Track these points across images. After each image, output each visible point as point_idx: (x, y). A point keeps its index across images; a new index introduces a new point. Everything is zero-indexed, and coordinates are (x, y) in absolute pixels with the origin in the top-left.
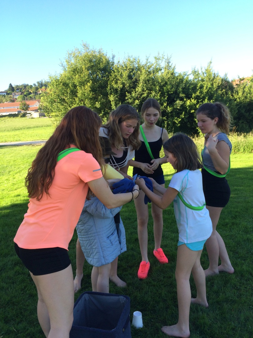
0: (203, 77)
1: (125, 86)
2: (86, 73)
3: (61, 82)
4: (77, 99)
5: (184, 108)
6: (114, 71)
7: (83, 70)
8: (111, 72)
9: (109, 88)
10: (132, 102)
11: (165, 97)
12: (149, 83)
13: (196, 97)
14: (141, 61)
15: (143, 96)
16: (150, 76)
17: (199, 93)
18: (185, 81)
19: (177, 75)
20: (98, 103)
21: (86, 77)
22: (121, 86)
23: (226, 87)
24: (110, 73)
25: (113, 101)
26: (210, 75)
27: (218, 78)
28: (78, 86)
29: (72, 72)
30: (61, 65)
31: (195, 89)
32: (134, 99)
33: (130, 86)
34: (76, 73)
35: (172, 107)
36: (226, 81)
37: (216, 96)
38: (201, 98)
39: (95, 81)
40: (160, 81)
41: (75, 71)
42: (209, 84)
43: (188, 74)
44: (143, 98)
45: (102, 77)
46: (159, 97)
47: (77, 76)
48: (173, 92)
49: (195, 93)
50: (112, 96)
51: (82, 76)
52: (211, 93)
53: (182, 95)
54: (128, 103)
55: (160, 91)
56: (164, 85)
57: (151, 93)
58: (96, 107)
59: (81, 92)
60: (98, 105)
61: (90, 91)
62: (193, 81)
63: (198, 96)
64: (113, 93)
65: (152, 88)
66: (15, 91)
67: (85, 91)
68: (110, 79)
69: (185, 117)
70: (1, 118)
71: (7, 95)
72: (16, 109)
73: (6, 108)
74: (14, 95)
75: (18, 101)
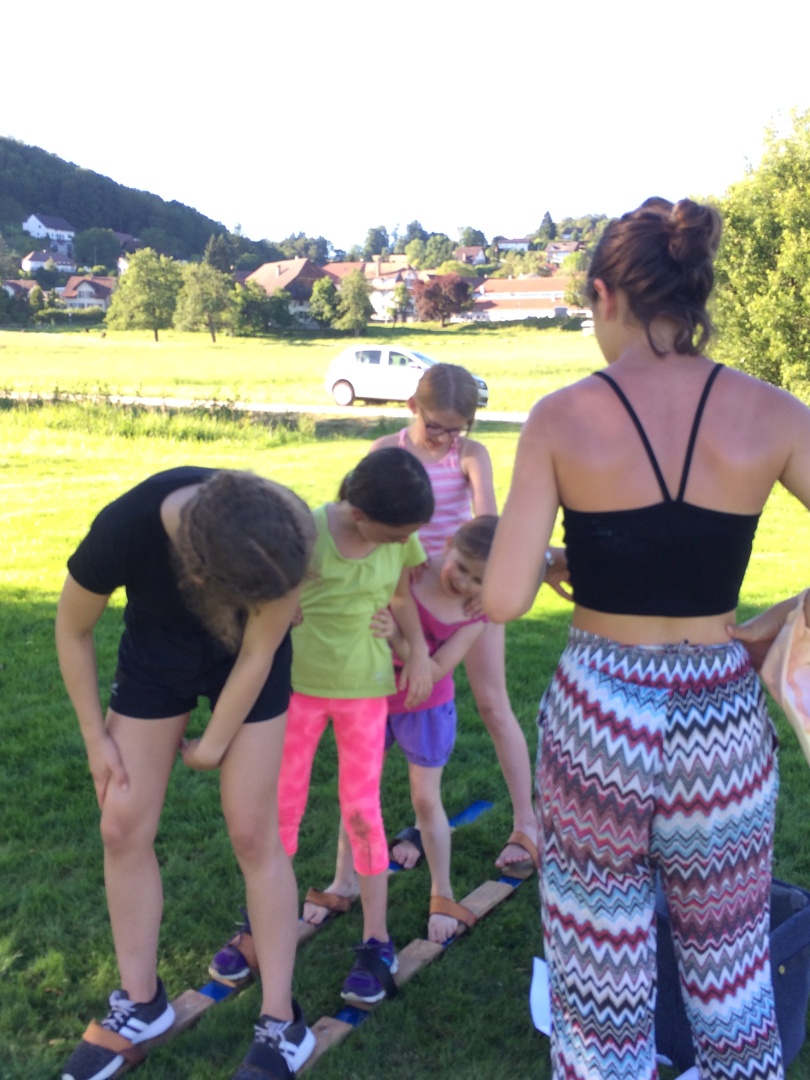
4: (774, 278)
28: (786, 227)
29: (774, 177)
41: (787, 172)
59: (793, 250)
66: (557, 239)
70: (500, 331)
71: (529, 249)
72: (553, 300)
73: (519, 296)
74: (552, 253)
75: (561, 274)
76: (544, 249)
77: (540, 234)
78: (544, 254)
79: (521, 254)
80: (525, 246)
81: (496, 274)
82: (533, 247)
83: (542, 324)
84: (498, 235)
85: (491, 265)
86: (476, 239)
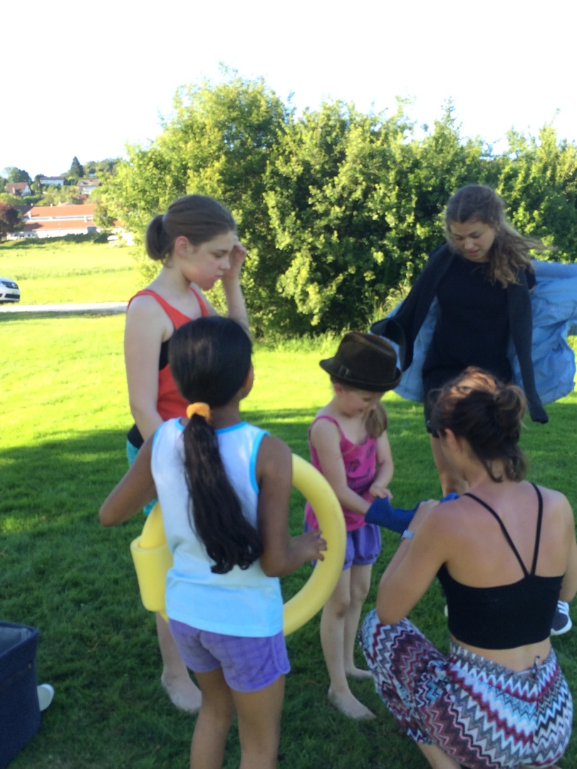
0: (532, 150)
1: (311, 169)
2: (215, 135)
3: (151, 159)
6: (283, 130)
9: (267, 174)
10: (323, 211)
11: (409, 201)
15: (354, 196)
20: (238, 211)
21: (215, 147)
22: (299, 169)
25: (274, 208)
26: (550, 144)
28: (190, 168)
29: (181, 133)
32: (330, 203)
33: (322, 170)
34: (191, 136)
41: (190, 130)
44: (353, 202)
46: (394, 200)
47: (191, 143)
48: (433, 187)
50: (273, 194)
51: (203, 144)
52: (537, 193)
55: (397, 183)
56: (411, 170)
57: (375, 189)
59: (196, 183)
61: (219, 181)
64: (277, 188)
65: (379, 176)
66: (85, 177)
67: (207, 182)
70: (47, 245)
71: (65, 184)
72: (86, 221)
73: (59, 219)
74: (82, 187)
75: (90, 202)
76: (76, 184)
77: (72, 174)
78: (77, 188)
79: (58, 188)
80: (61, 182)
81: (41, 203)
82: (68, 183)
83: (79, 239)
84: (39, 173)
85: (36, 196)
86: (22, 176)
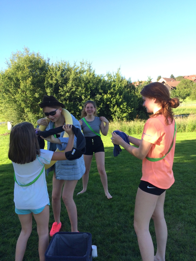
0: (115, 79)
1: (58, 82)
2: (27, 70)
3: (6, 76)
4: (19, 90)
5: (102, 100)
6: (49, 70)
7: (25, 68)
8: (48, 71)
9: (46, 83)
10: (63, 94)
11: (88, 92)
12: (77, 81)
13: (111, 93)
14: (70, 65)
15: (72, 90)
16: (78, 76)
17: (113, 90)
18: (103, 81)
19: (96, 76)
20: (37, 94)
21: (28, 74)
22: (55, 82)
23: (130, 87)
24: (46, 71)
25: (49, 93)
26: (119, 78)
27: (125, 81)
28: (20, 80)
29: (16, 69)
30: (6, 63)
31: (109, 87)
32: (65, 92)
33: (62, 82)
34: (19, 70)
35: (94, 99)
36: (130, 83)
37: (124, 93)
38: (114, 94)
39: (34, 77)
40: (85, 80)
41: (18, 68)
42: (119, 84)
43: (104, 76)
44: (72, 92)
45: (40, 74)
46: (84, 92)
47: (20, 72)
48: (94, 88)
49: (110, 90)
50: (48, 89)
51: (24, 72)
52: (121, 91)
53: (101, 91)
54: (61, 94)
55: (84, 87)
56: (88, 83)
57: (78, 88)
58: (35, 97)
59: (23, 85)
60: (37, 95)
61: (31, 84)
62: (108, 81)
63: (112, 92)
64: (49, 87)
65: (79, 85)
67: (27, 84)
68: (46, 76)
69: (103, 107)
